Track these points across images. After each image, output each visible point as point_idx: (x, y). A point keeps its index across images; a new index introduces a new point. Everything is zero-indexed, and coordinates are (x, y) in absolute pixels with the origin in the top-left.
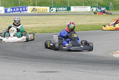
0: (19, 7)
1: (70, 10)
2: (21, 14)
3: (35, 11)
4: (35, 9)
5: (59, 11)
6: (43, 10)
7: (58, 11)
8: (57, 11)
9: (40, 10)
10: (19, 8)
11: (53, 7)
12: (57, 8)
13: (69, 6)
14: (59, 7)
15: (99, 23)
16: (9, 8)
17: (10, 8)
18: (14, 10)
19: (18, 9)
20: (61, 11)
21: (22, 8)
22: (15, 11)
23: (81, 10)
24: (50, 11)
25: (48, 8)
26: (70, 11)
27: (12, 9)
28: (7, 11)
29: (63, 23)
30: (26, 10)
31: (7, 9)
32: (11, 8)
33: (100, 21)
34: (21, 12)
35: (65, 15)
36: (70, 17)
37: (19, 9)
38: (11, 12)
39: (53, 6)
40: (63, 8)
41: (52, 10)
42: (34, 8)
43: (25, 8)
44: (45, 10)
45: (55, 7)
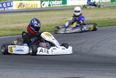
0: (2, 2)
1: (66, 4)
2: (5, 11)
3: (22, 7)
4: (23, 5)
5: (52, 5)
6: (32, 5)
7: (51, 6)
9: (28, 5)
10: (2, 4)
11: (45, 1)
12: (49, 2)
15: (108, 17)
20: (55, 5)
21: (6, 3)
23: (79, 3)
24: (41, 6)
25: (39, 2)
26: (66, 5)
29: (63, 19)
30: (11, 6)
33: (109, 15)
34: (4, 9)
35: (62, 10)
36: (69, 13)
40: (58, 1)
42: (21, 4)
43: (9, 3)
44: (35, 4)
45: (47, 1)
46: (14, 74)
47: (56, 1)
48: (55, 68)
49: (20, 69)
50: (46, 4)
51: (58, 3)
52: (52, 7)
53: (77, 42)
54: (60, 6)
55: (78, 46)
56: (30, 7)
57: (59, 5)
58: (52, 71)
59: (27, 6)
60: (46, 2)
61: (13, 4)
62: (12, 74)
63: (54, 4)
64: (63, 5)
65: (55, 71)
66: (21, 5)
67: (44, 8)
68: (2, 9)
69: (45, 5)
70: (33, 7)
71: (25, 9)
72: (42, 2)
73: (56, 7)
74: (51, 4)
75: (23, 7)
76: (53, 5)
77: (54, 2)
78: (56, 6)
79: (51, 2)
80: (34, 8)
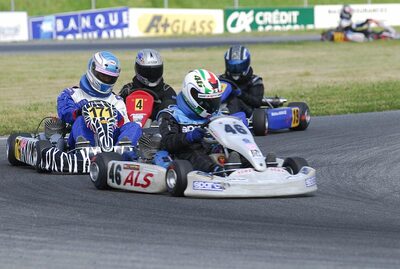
0: (93, 10)
1: (312, 22)
2: (100, 42)
3: (161, 30)
4: (163, 21)
5: (264, 26)
6: (194, 24)
7: (261, 29)
8: (254, 25)
9: (181, 24)
10: (93, 16)
11: (240, 11)
12: (254, 15)
13: (306, 5)
14: (264, 11)
16: (47, 17)
17: (53, 17)
18: (72, 24)
19: (86, 22)
20: (273, 25)
21: (106, 15)
22: (77, 32)
24: (226, 29)
25: (218, 14)
26: (310, 27)
27: (60, 23)
28: (39, 29)
30: (121, 25)
31: (40, 23)
32: (57, 18)
34: (100, 35)
36: (324, 53)
37: (93, 22)
38: (59, 34)
39: (237, 7)
40: (283, 13)
41: (234, 24)
42: (158, 18)
43: (116, 15)
44: (203, 22)
45: (247, 11)
46: (138, 262)
47: (276, 13)
48: (281, 244)
49: (158, 246)
50: (244, 21)
51: (284, 18)
52: (265, 34)
53: (353, 157)
54: (289, 31)
55: (356, 169)
56: (187, 29)
57: (287, 24)
58: (271, 257)
59: (178, 27)
60: (243, 13)
61: (128, 19)
62: (133, 261)
63: (270, 22)
64: (302, 27)
65: (280, 255)
66: (156, 22)
67: (236, 34)
68: (90, 35)
69: (238, 23)
70: (199, 30)
71: (170, 37)
72: (227, 14)
73: (277, 31)
74: (259, 22)
75: (165, 31)
76: (268, 24)
77: (268, 17)
78: (277, 28)
79: (259, 14)
80: (201, 34)
